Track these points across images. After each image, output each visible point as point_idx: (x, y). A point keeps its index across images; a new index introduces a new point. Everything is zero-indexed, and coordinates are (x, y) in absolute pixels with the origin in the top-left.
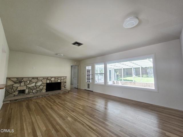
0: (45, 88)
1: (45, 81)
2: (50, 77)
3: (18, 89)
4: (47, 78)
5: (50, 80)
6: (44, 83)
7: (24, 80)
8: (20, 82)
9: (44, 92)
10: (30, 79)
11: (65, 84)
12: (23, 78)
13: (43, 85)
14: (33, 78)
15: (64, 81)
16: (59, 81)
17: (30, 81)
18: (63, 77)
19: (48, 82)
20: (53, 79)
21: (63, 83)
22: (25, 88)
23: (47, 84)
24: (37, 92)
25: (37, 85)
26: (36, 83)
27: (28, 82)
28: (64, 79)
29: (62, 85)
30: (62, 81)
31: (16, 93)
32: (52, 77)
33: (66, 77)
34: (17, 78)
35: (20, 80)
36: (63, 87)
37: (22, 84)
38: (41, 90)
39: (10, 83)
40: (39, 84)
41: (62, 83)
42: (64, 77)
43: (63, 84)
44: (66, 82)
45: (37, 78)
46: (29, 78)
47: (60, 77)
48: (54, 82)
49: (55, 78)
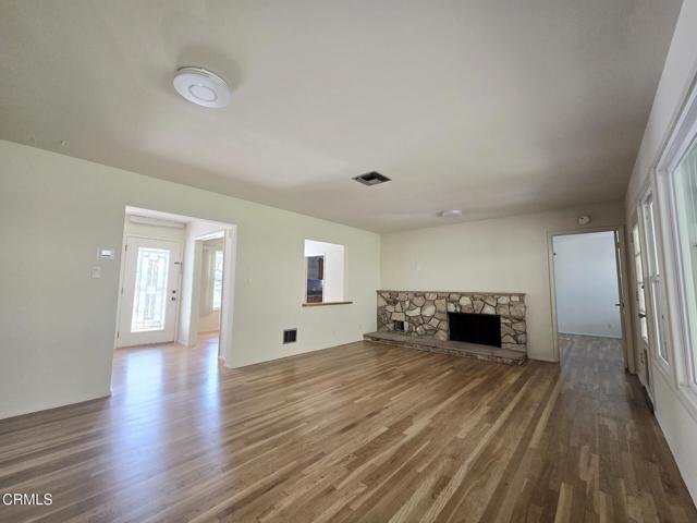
0: (445, 325)
1: (441, 305)
2: (457, 293)
3: (394, 318)
4: (448, 297)
5: (456, 303)
6: (440, 312)
7: (401, 297)
8: (395, 302)
9: (442, 338)
10: (411, 296)
11: (519, 326)
12: (397, 293)
13: (437, 315)
14: (416, 294)
15: (514, 314)
16: (489, 310)
17: (411, 302)
18: (505, 295)
19: (452, 308)
20: (465, 301)
21: (507, 321)
22: (401, 318)
23: (450, 315)
24: (426, 334)
25: (424, 313)
26: (422, 307)
27: (407, 303)
28: (510, 305)
29: (504, 329)
30: (502, 312)
31: (391, 326)
32: (462, 295)
33: (522, 296)
34: (390, 293)
35: (392, 298)
36: (512, 340)
37: (398, 307)
38: (435, 330)
39: (383, 303)
40: (429, 311)
41: (503, 320)
42: (510, 295)
43: (506, 324)
44: (521, 320)
45: (423, 295)
46: (407, 293)
47: (492, 295)
48: (470, 312)
49: (473, 296)
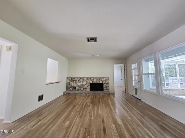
0: (89, 87)
1: (88, 81)
2: (93, 78)
3: (72, 86)
4: (90, 79)
5: (93, 80)
6: (88, 83)
7: (75, 79)
8: (73, 81)
9: (88, 90)
10: (79, 79)
11: (107, 85)
12: (74, 78)
13: (87, 84)
14: (80, 78)
15: (107, 82)
16: (101, 82)
17: (79, 80)
18: (105, 78)
19: (91, 82)
20: (95, 80)
21: (105, 84)
22: (75, 85)
23: (91, 84)
24: (84, 90)
25: (83, 84)
26: (82, 82)
27: (78, 81)
28: (106, 80)
29: (104, 86)
30: (104, 82)
31: (71, 89)
32: (94, 78)
33: (108, 78)
34: (72, 78)
35: (73, 80)
36: (106, 89)
37: (74, 82)
38: (86, 88)
39: (69, 81)
40: (85, 83)
41: (104, 84)
42: (106, 78)
43: (105, 85)
44: (108, 84)
45: (83, 78)
46: (78, 78)
47: (102, 78)
48: (96, 82)
49: (97, 78)
